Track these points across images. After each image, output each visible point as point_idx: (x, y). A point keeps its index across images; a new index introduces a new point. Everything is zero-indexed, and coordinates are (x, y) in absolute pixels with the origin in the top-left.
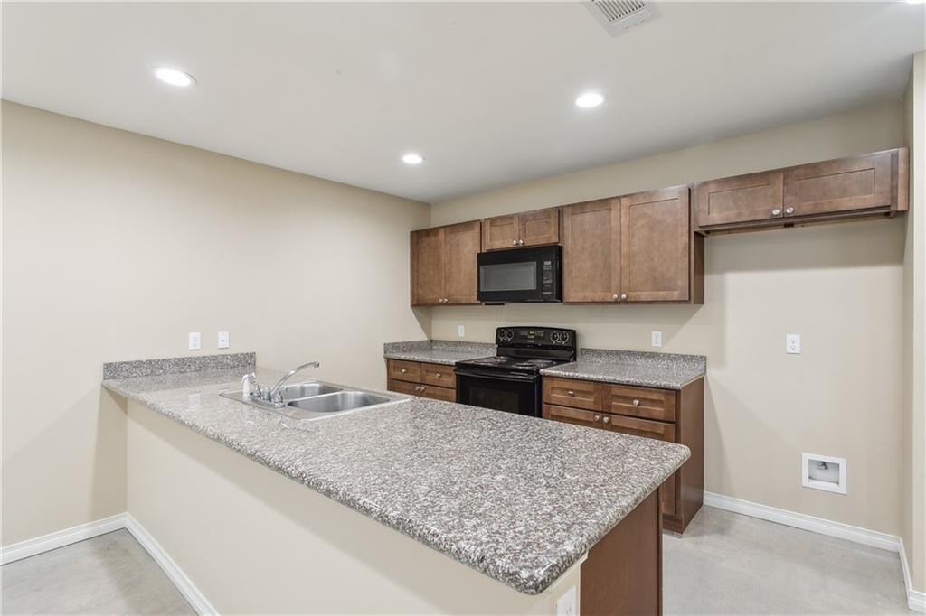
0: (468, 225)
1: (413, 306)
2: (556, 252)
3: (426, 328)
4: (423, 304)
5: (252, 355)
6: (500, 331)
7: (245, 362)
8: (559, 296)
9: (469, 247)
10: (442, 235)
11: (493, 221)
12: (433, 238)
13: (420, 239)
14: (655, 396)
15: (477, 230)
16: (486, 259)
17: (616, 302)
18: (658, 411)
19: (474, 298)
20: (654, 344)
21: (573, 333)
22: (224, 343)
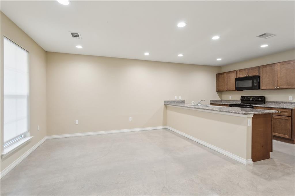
0: (233, 72)
1: (217, 91)
2: (258, 77)
3: (220, 97)
4: (219, 91)
5: (185, 101)
6: (242, 97)
7: (183, 102)
8: (259, 88)
9: (233, 77)
10: (225, 74)
11: (240, 70)
12: (223, 75)
13: (218, 75)
14: (285, 111)
15: (235, 73)
16: (237, 80)
17: (276, 89)
18: (286, 114)
19: (234, 89)
20: (290, 100)
21: (264, 97)
22: (180, 98)
